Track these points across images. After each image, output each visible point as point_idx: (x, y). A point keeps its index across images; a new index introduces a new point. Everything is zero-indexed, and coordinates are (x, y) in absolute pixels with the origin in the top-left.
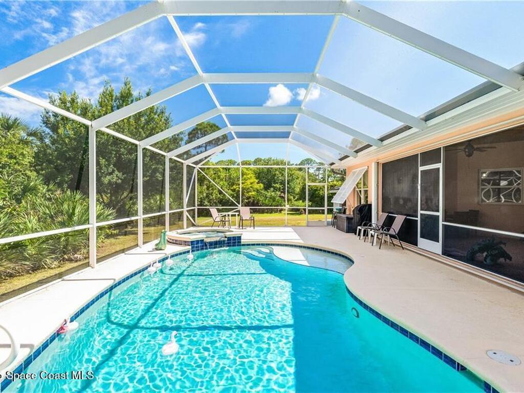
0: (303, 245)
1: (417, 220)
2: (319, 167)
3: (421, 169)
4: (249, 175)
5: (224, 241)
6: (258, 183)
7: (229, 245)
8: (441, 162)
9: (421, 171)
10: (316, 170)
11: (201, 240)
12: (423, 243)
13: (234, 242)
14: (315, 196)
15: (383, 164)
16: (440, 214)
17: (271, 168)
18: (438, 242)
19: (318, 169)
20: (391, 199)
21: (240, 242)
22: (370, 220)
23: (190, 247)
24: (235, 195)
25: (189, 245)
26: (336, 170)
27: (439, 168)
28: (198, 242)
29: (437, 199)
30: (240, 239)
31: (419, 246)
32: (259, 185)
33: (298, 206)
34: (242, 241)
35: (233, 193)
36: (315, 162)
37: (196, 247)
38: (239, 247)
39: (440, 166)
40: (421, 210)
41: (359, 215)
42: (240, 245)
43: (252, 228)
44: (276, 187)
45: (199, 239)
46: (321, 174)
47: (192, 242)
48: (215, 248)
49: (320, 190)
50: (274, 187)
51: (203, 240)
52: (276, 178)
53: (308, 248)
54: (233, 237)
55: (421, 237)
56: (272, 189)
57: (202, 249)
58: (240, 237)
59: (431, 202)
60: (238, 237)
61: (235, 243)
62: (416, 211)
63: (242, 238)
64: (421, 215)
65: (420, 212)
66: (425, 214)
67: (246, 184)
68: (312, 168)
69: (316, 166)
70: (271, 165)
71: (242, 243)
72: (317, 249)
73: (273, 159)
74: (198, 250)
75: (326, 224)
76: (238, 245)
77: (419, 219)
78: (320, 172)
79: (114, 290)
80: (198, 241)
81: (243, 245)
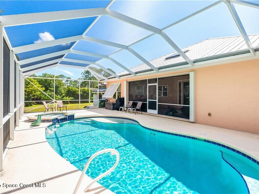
0: (104, 116)
1: (147, 103)
2: (67, 79)
3: (148, 85)
4: (35, 82)
5: (66, 118)
6: (41, 87)
7: (69, 120)
8: (157, 83)
9: (149, 86)
10: (66, 81)
12: (149, 111)
14: (74, 94)
15: (129, 82)
16: (157, 100)
17: (47, 79)
18: (156, 110)
19: (67, 81)
20: (134, 96)
21: (74, 118)
22: (124, 104)
25: (51, 122)
27: (156, 85)
29: (156, 95)
30: (74, 116)
31: (147, 112)
33: (67, 100)
36: (65, 77)
37: (54, 123)
38: (73, 120)
39: (157, 84)
40: (149, 99)
41: (120, 102)
42: (74, 119)
44: (51, 90)
45: (56, 118)
46: (69, 83)
47: (53, 120)
49: (77, 92)
50: (50, 90)
51: (57, 118)
52: (51, 84)
54: (71, 116)
55: (149, 109)
56: (49, 91)
58: (74, 115)
59: (153, 97)
60: (73, 115)
61: (71, 118)
62: (147, 100)
63: (75, 116)
64: (149, 101)
65: (148, 100)
66: (150, 101)
68: (64, 80)
69: (65, 79)
70: (48, 77)
71: (75, 118)
72: (109, 117)
73: (48, 74)
76: (73, 119)
77: (148, 103)
78: (68, 82)
80: (55, 119)
81: (75, 119)
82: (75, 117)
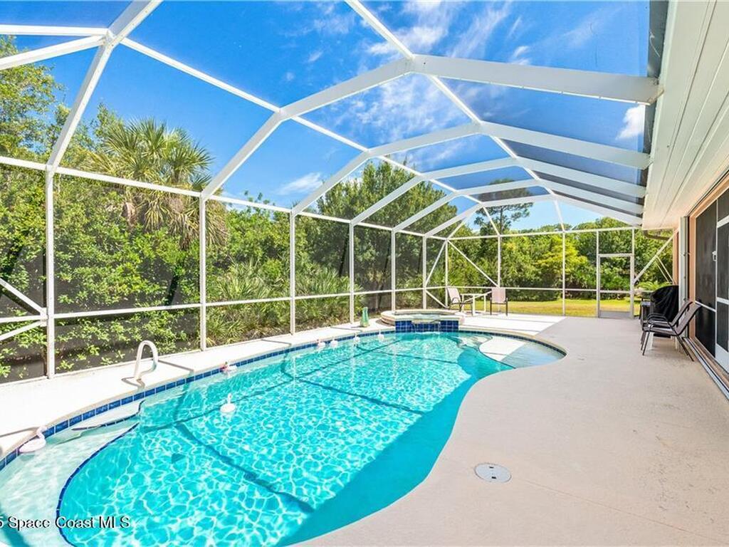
1: (715, 314)
3: (718, 224)
5: (437, 325)
6: (578, 256)
7: (443, 330)
9: (718, 229)
11: (408, 321)
12: (718, 352)
13: (450, 327)
15: (697, 219)
21: (457, 328)
23: (394, 327)
24: (540, 273)
25: (394, 325)
26: (651, 232)
28: (404, 323)
30: (457, 324)
31: (716, 357)
32: (579, 258)
34: (459, 327)
35: (537, 270)
37: (402, 328)
38: (455, 333)
40: (717, 295)
42: (457, 331)
43: (504, 315)
45: (406, 320)
47: (396, 322)
48: (425, 331)
51: (411, 321)
53: (543, 344)
54: (448, 321)
55: (717, 342)
57: (410, 331)
60: (454, 321)
62: (714, 298)
63: (460, 323)
64: (718, 303)
65: (717, 299)
67: (556, 257)
71: (459, 329)
74: (404, 332)
75: (631, 315)
76: (454, 331)
77: (716, 311)
79: (290, 353)
81: (462, 332)
82: (460, 327)
